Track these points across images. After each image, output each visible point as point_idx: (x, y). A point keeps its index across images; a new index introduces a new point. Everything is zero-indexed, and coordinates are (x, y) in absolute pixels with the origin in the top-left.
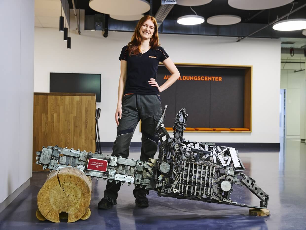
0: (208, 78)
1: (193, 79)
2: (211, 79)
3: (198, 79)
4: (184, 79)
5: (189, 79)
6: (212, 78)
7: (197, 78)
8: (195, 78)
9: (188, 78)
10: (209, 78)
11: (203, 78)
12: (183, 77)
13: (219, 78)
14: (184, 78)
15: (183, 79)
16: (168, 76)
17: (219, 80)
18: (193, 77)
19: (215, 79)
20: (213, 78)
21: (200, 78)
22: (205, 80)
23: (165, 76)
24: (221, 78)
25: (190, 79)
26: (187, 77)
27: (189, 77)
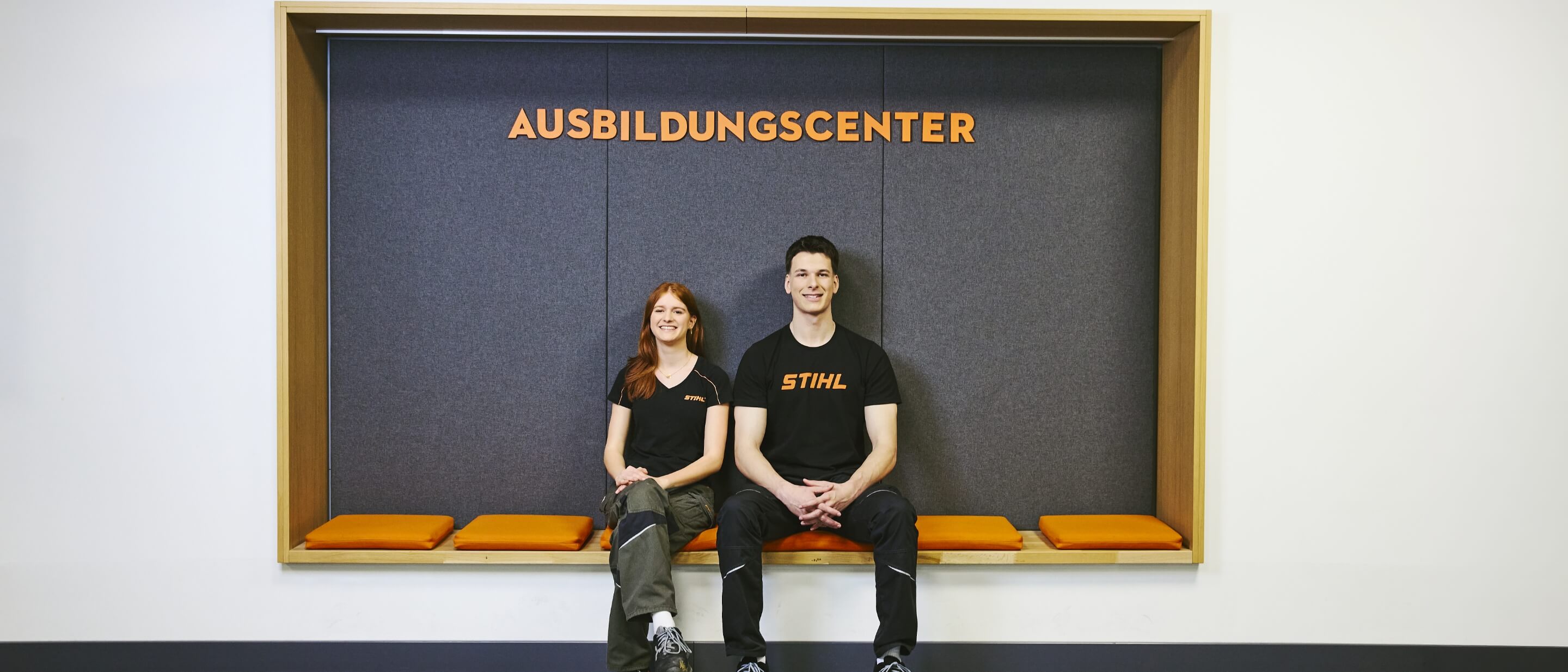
0: (860, 121)
1: (738, 131)
2: (885, 131)
3: (780, 128)
4: (666, 136)
5: (708, 135)
6: (896, 125)
7: (776, 120)
8: (760, 124)
9: (701, 128)
10: (870, 122)
11: (819, 125)
12: (666, 116)
13: (955, 117)
14: (674, 125)
15: (659, 136)
16: (541, 113)
17: (954, 138)
18: (740, 116)
19: (917, 126)
20: (906, 118)
21: (801, 121)
22: (842, 136)
23: (522, 117)
24: (970, 123)
25: (722, 136)
26: (693, 115)
27: (710, 115)
